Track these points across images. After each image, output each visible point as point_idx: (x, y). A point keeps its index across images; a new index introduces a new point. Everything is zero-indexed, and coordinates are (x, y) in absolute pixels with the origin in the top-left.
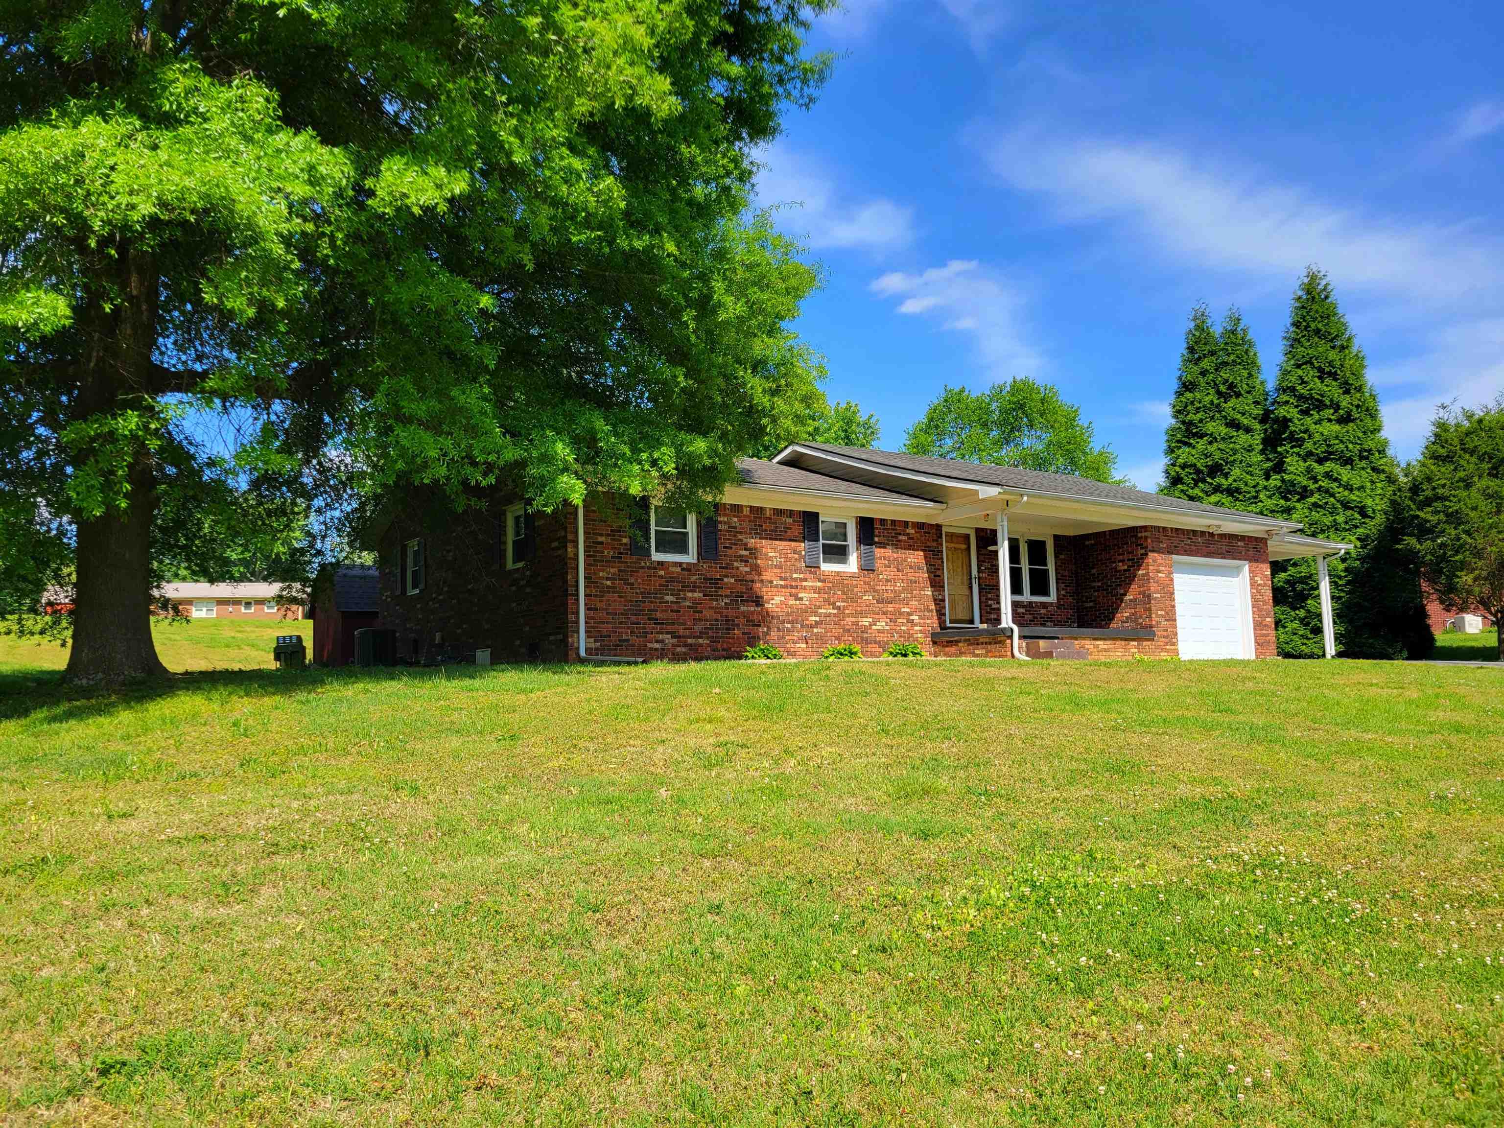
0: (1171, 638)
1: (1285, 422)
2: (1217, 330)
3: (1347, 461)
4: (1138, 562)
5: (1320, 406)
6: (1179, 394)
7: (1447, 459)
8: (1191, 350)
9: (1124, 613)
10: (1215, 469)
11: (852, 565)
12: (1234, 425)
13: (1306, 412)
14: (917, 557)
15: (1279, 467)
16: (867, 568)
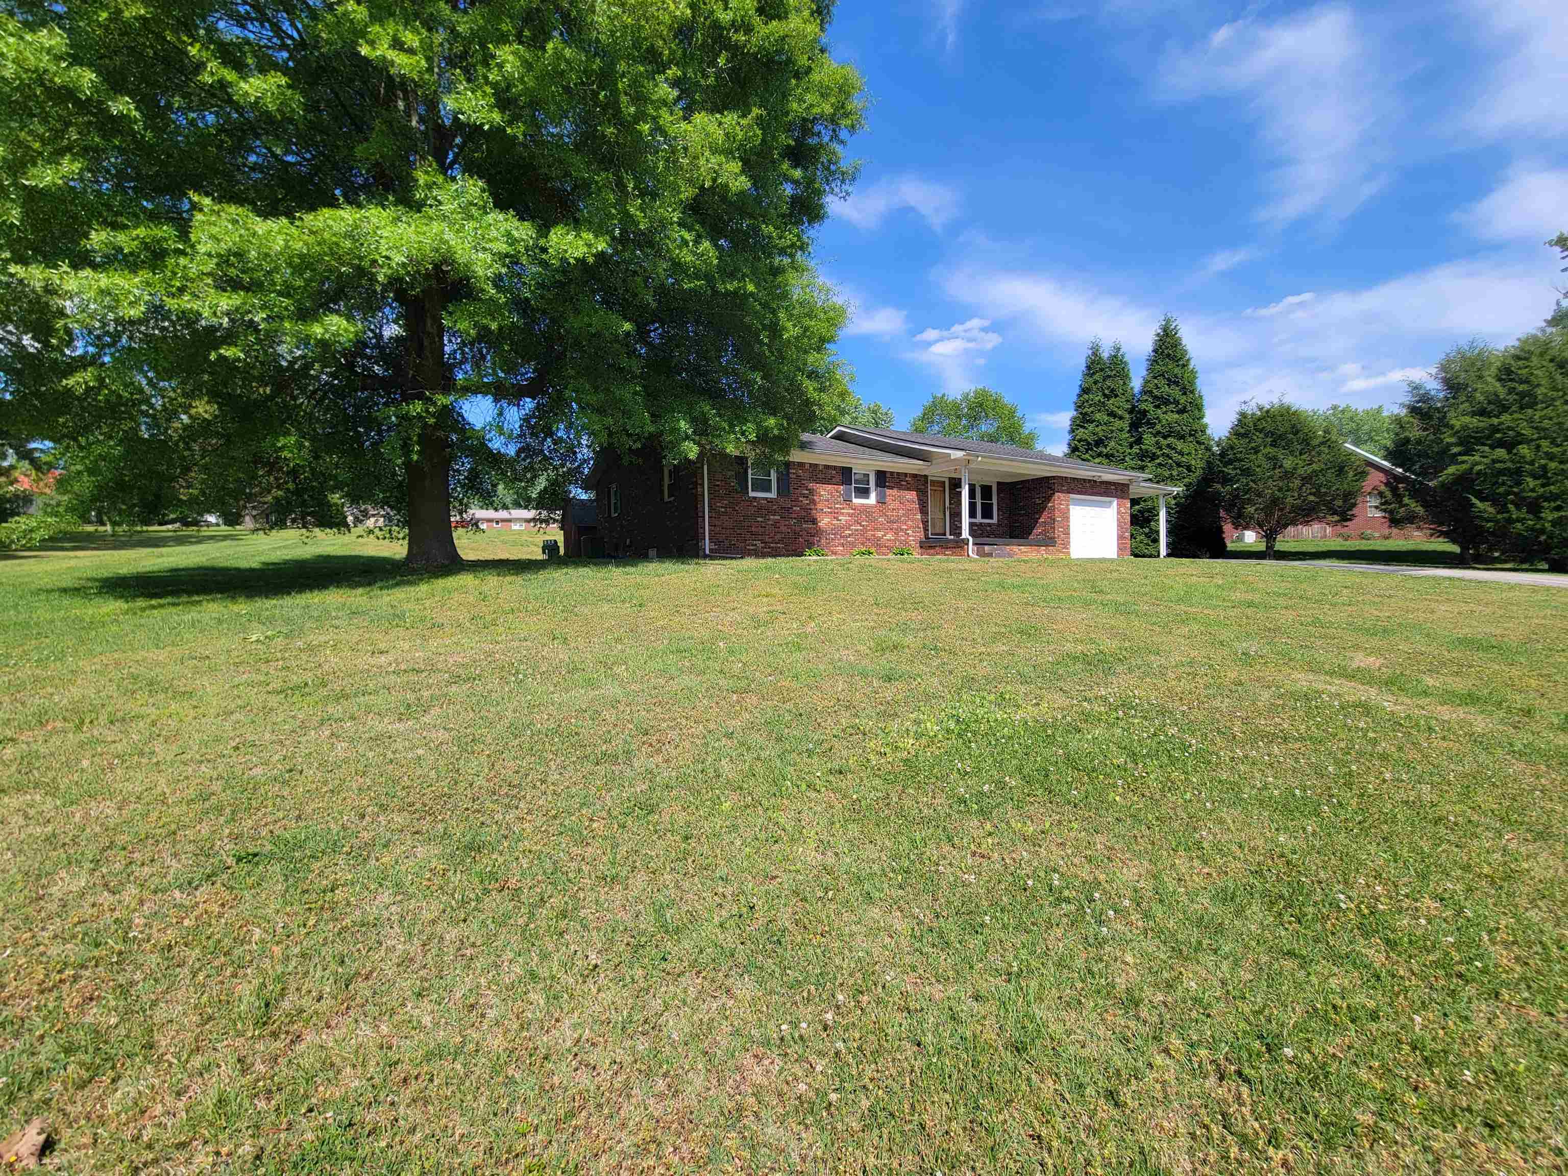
0: (1066, 545)
1: (1144, 413)
2: (1105, 355)
3: (1182, 437)
4: (1048, 498)
5: (1167, 402)
6: (1079, 396)
7: (1244, 435)
8: (1088, 368)
9: (1038, 530)
10: (1099, 442)
11: (872, 499)
12: (1112, 414)
13: (1157, 407)
14: (912, 495)
15: (1139, 441)
16: (881, 501)
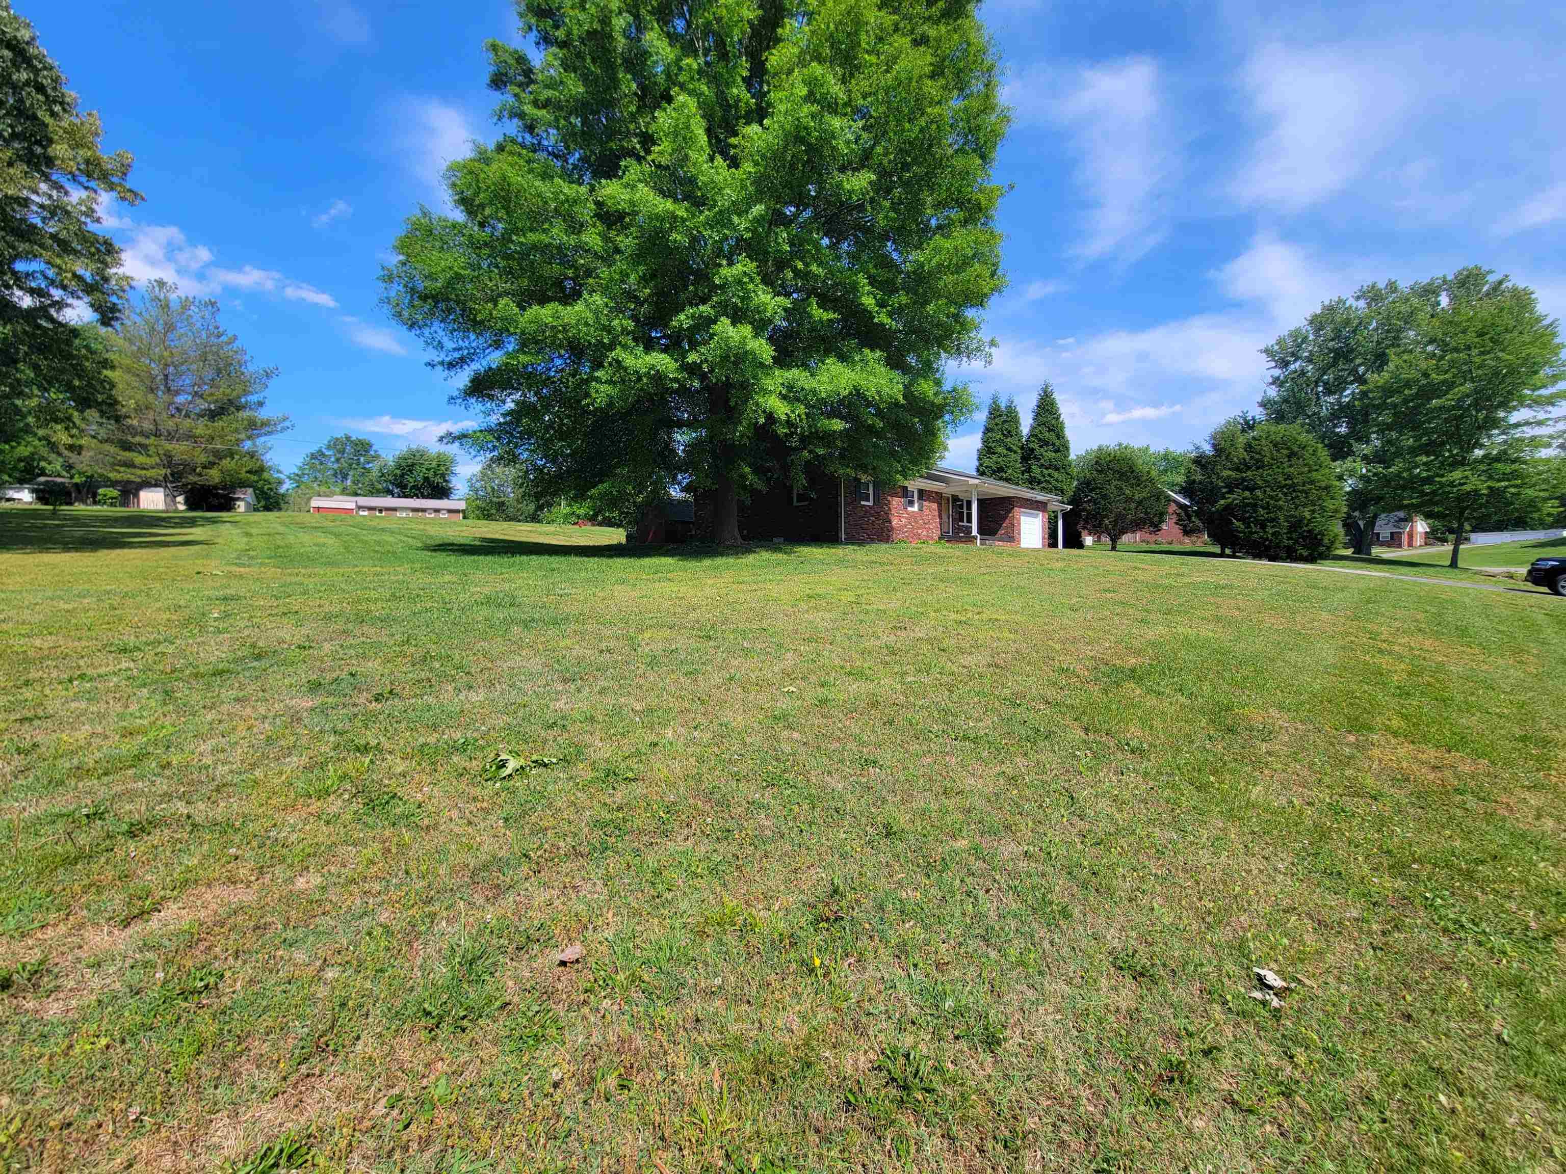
0: (1019, 541)
1: (1033, 450)
2: (1003, 406)
3: (1057, 469)
4: (1010, 511)
5: (1047, 443)
6: (984, 433)
7: (1100, 472)
8: (991, 413)
9: (1001, 532)
10: (1001, 470)
11: (916, 508)
12: (1010, 449)
13: (1041, 447)
14: (935, 506)
15: (1029, 470)
16: (921, 510)
